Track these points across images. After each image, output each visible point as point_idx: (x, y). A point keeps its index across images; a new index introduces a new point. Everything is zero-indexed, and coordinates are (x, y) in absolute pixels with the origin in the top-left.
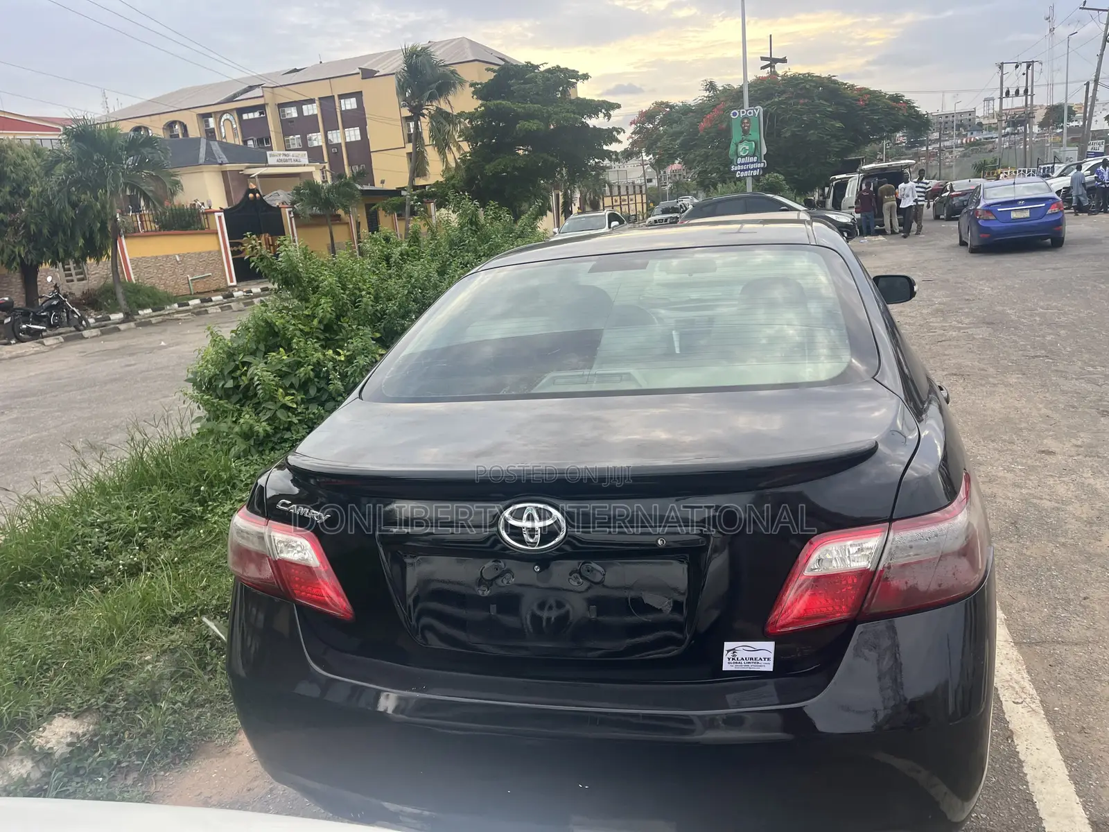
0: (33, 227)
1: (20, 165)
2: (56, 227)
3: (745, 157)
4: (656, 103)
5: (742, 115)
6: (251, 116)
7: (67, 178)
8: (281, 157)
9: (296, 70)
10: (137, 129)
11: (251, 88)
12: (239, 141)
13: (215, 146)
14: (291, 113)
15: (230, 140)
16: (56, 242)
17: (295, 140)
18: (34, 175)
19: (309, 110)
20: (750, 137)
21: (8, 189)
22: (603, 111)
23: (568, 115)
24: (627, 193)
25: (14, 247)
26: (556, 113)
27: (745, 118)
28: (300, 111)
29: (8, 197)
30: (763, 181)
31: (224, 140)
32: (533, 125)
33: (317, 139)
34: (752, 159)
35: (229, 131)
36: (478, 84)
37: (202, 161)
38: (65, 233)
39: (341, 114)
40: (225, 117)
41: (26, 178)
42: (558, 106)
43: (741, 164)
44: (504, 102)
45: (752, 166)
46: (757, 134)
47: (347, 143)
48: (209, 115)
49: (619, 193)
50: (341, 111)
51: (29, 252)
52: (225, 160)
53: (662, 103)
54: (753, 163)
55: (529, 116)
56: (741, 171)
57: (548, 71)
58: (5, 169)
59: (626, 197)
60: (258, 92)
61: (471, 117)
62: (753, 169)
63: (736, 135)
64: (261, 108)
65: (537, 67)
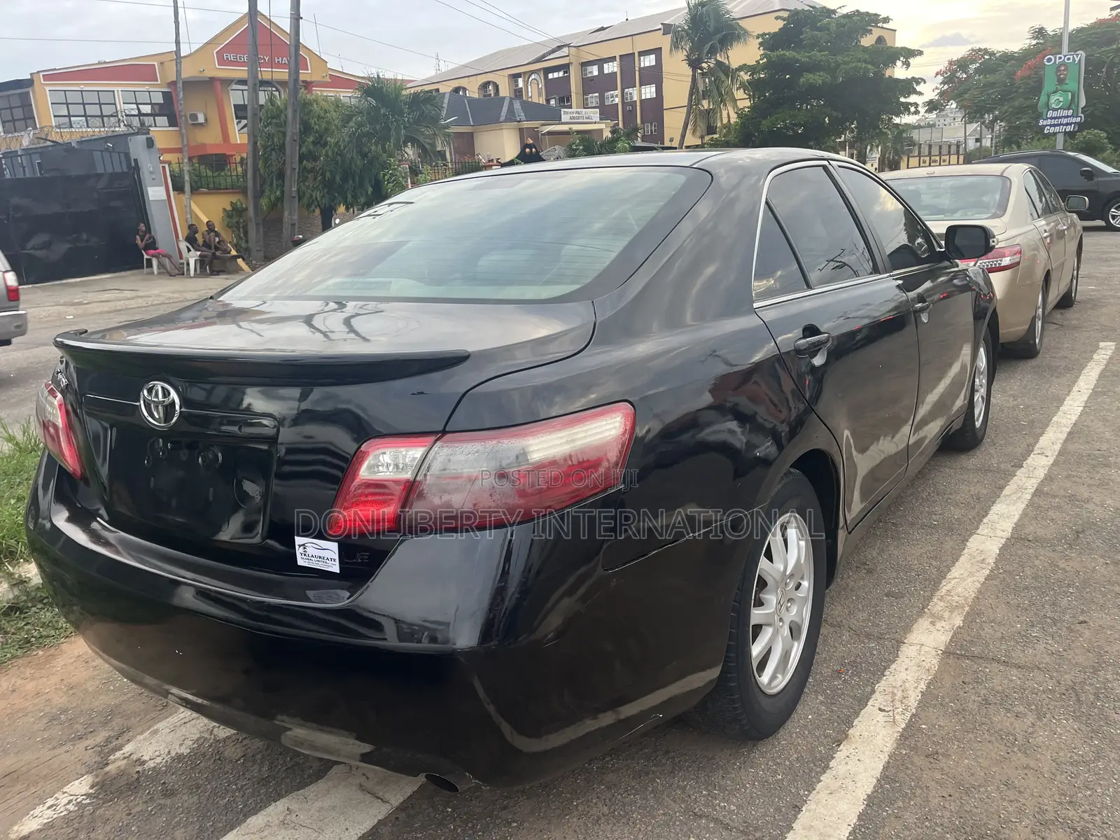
0: (328, 174)
1: (323, 118)
2: (347, 175)
3: (1057, 110)
4: (973, 50)
5: (1058, 61)
6: (556, 75)
7: (356, 131)
8: (575, 115)
9: (603, 29)
10: (457, 90)
11: (560, 48)
12: (542, 101)
13: (517, 105)
14: (591, 72)
15: (535, 100)
16: (347, 187)
17: (594, 97)
18: (334, 127)
19: (610, 68)
20: (1065, 87)
21: (311, 139)
22: (902, 59)
23: (859, 64)
24: (940, 153)
25: (313, 191)
26: (845, 63)
27: (1061, 65)
28: (601, 69)
29: (311, 147)
30: (1080, 137)
31: (530, 100)
32: (817, 78)
33: (614, 97)
34: (1065, 113)
35: (535, 92)
36: (766, 34)
37: (502, 118)
38: (354, 181)
39: (639, 71)
40: (533, 77)
41: (327, 129)
42: (848, 55)
43: (1051, 118)
44: (787, 53)
45: (1065, 121)
46: (1076, 83)
47: (642, 101)
48: (519, 75)
49: (930, 153)
50: (640, 68)
51: (323, 196)
52: (523, 118)
53: (980, 50)
54: (1067, 117)
55: (814, 67)
56: (1051, 126)
57: (846, 16)
58: (311, 120)
59: (938, 158)
60: (565, 51)
61: (752, 69)
62: (1067, 124)
63: (1049, 84)
64: (565, 68)
65: (834, 12)
